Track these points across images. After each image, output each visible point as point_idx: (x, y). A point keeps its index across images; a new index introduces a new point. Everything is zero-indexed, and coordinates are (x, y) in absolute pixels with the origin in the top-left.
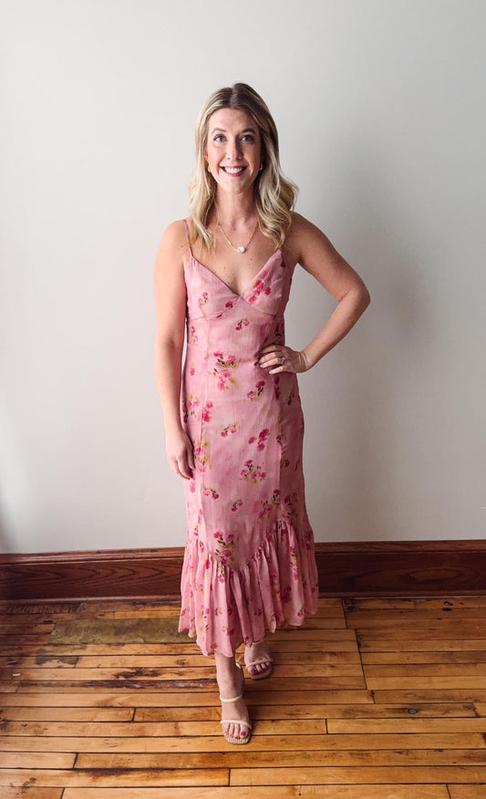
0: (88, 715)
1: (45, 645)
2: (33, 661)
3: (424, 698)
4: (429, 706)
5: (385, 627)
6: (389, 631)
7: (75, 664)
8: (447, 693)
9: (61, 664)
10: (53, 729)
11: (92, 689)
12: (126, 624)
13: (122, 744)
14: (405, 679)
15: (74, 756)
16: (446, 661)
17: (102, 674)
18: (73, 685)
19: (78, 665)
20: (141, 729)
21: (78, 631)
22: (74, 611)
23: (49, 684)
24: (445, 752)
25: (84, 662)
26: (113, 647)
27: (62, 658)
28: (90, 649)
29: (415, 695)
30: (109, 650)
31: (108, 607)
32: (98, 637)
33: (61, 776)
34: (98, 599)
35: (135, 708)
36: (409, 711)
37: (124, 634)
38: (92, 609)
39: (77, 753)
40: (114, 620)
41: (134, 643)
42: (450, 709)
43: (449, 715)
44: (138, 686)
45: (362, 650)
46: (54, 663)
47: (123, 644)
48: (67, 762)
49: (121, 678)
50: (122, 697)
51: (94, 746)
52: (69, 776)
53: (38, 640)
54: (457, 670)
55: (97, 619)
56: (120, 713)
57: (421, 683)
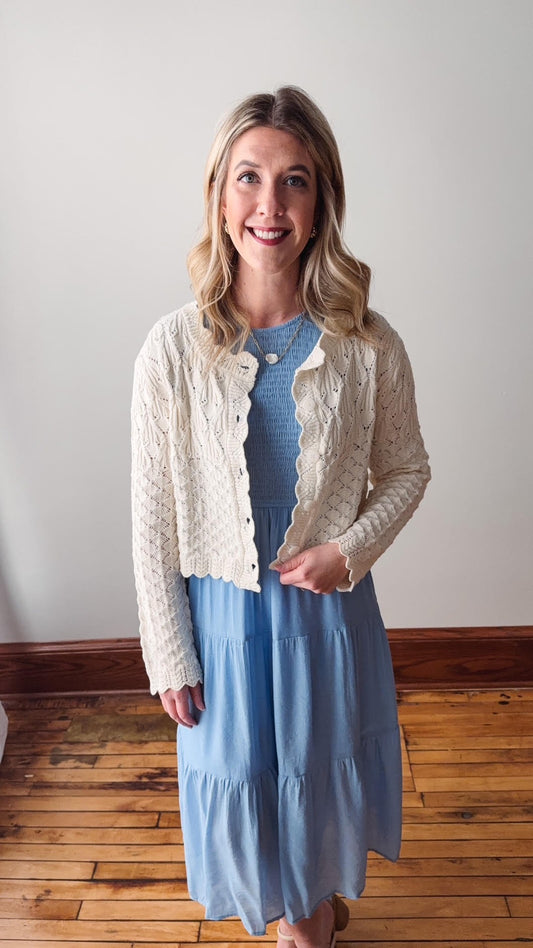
0: (108, 820)
1: (61, 743)
2: (48, 761)
3: (479, 801)
4: (485, 810)
5: (436, 723)
6: (439, 727)
7: (93, 763)
8: (506, 795)
9: (78, 764)
10: (70, 836)
11: (112, 792)
12: (150, 720)
13: (145, 851)
14: (458, 780)
15: (93, 865)
16: (504, 760)
17: (124, 775)
18: (91, 788)
19: (96, 766)
20: (166, 835)
21: (96, 728)
22: (92, 706)
23: (65, 786)
24: (503, 860)
25: (102, 763)
26: (136, 745)
27: (80, 758)
28: (110, 748)
29: (469, 799)
30: (129, 749)
31: (128, 701)
32: (119, 734)
33: (78, 887)
34: (119, 692)
35: (159, 813)
36: (464, 815)
37: (147, 731)
38: (112, 702)
39: (96, 863)
40: (136, 715)
41: (157, 741)
42: (508, 813)
43: (507, 820)
44: (162, 788)
45: (410, 748)
46: (71, 763)
47: (146, 742)
48: (84, 872)
49: (145, 780)
50: (145, 801)
51: (116, 854)
52: (87, 887)
53: (53, 737)
54: (516, 769)
55: (117, 715)
56: (144, 818)
57: (475, 784)
